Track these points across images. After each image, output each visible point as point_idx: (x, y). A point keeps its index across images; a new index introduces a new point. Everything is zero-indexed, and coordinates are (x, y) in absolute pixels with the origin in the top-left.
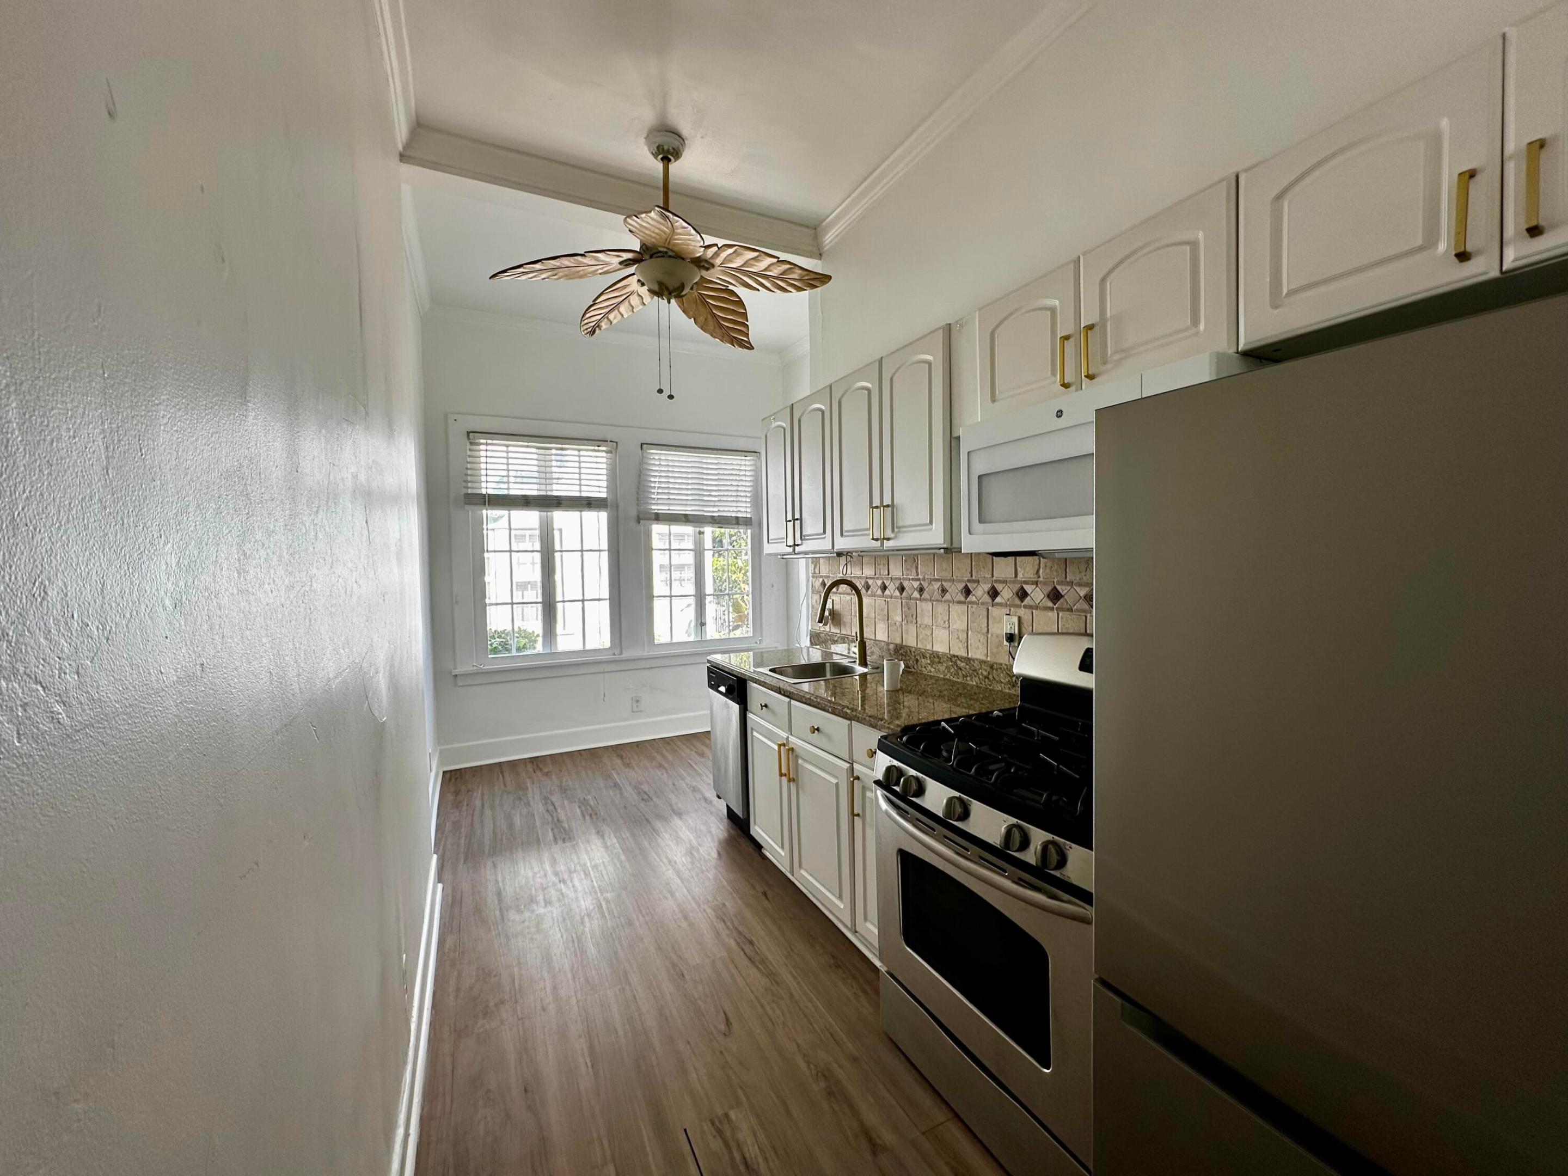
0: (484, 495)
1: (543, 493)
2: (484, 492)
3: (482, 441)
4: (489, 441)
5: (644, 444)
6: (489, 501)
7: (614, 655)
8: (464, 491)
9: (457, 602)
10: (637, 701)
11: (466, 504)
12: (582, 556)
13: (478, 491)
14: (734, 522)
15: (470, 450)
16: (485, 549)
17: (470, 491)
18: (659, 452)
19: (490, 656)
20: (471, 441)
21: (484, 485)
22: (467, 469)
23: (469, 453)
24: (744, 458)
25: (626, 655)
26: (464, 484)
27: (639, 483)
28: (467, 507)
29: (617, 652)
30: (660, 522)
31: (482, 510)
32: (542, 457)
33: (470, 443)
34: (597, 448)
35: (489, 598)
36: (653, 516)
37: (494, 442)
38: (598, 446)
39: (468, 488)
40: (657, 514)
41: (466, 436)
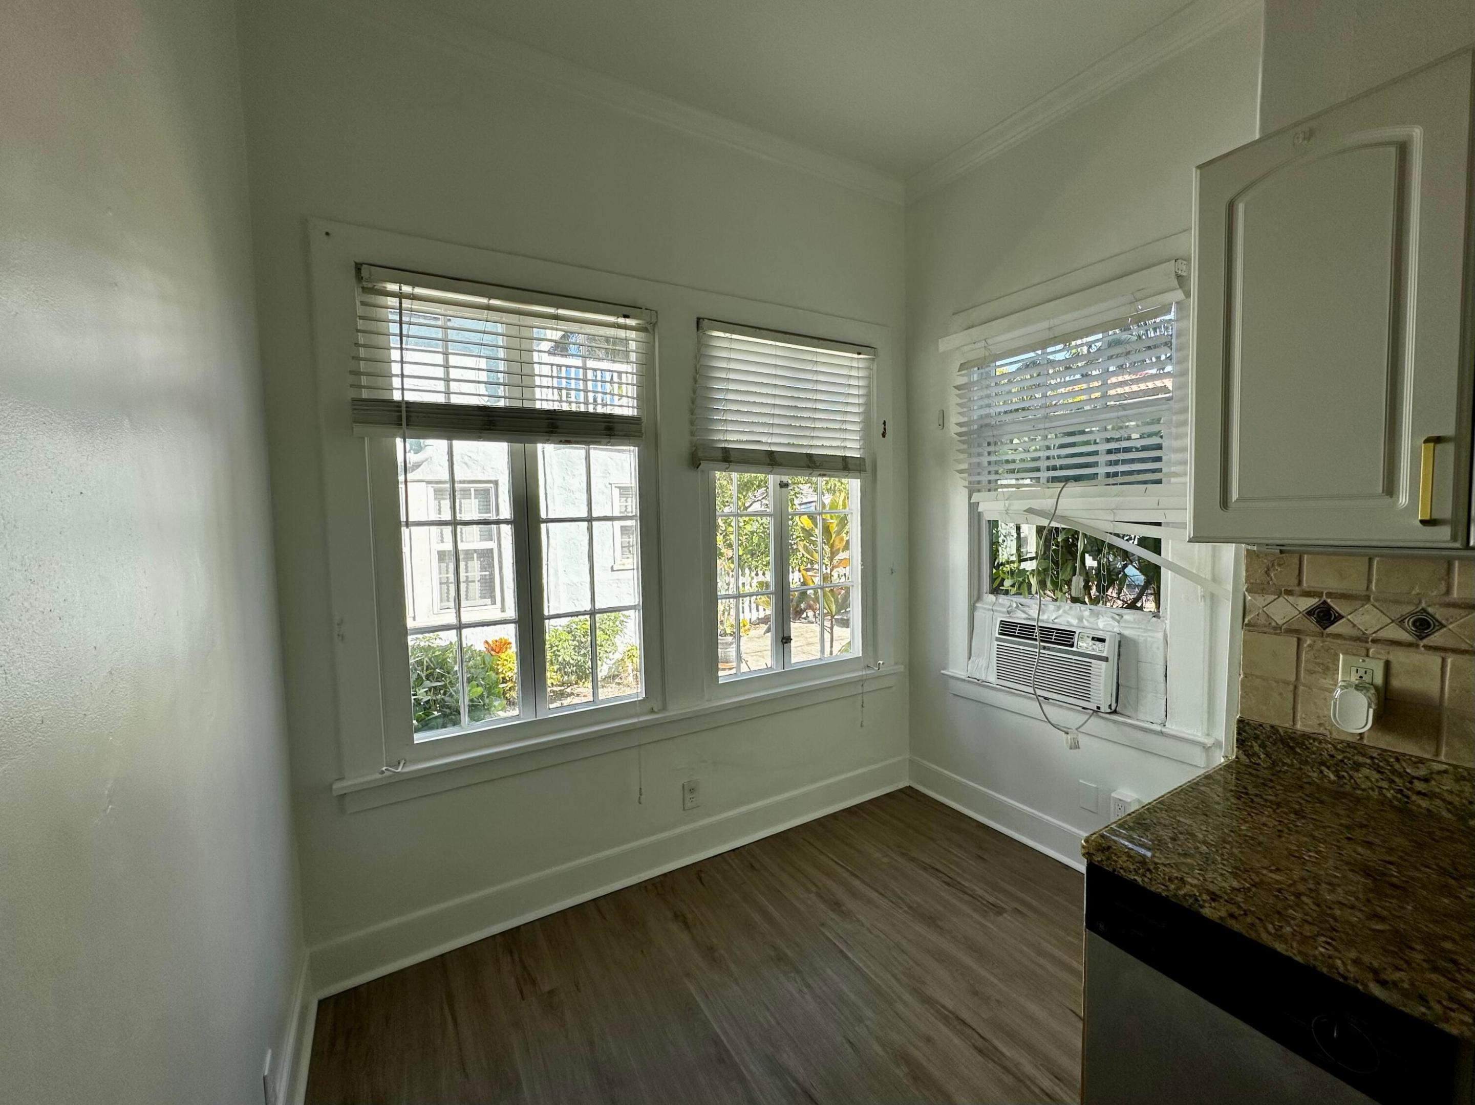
0: (398, 404)
1: (517, 404)
2: (397, 396)
3: (393, 287)
4: (407, 289)
5: (703, 319)
6: (408, 418)
7: (652, 711)
8: (352, 394)
9: (342, 637)
10: (692, 790)
11: (355, 422)
12: (590, 530)
13: (384, 396)
14: (841, 466)
15: (363, 303)
16: (403, 518)
17: (365, 394)
18: (728, 335)
19: (420, 738)
20: (365, 284)
21: (396, 382)
22: (357, 345)
23: (360, 310)
24: (856, 356)
25: (673, 712)
26: (351, 379)
27: (694, 392)
28: (358, 429)
29: (657, 706)
30: (733, 466)
31: (395, 436)
32: (514, 331)
33: (363, 288)
34: (621, 320)
35: (414, 618)
36: (719, 455)
37: (419, 291)
38: (626, 316)
39: (360, 387)
40: (725, 450)
41: (353, 272)
